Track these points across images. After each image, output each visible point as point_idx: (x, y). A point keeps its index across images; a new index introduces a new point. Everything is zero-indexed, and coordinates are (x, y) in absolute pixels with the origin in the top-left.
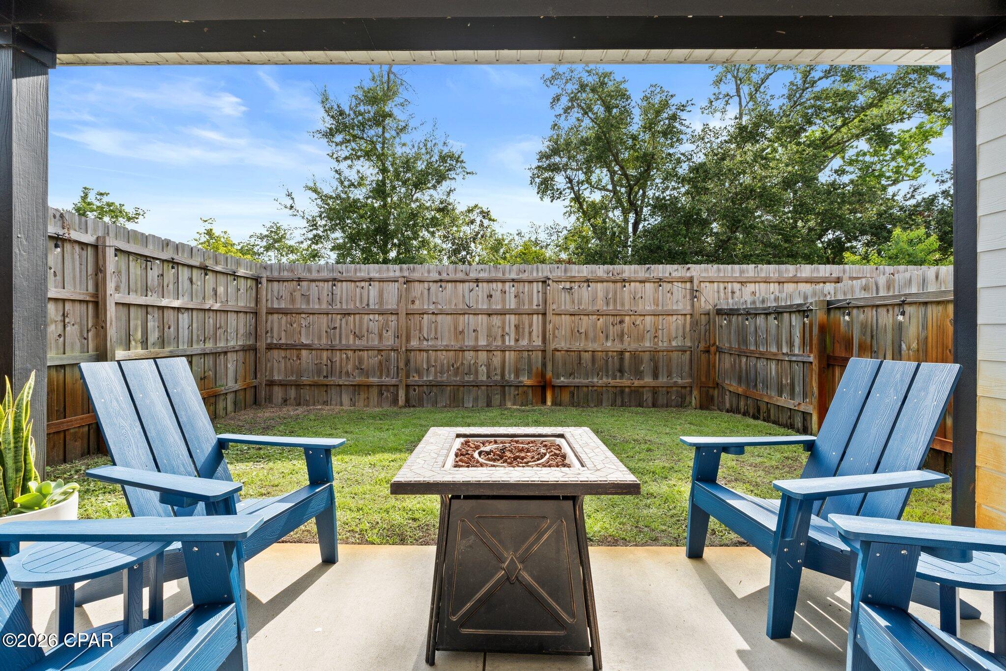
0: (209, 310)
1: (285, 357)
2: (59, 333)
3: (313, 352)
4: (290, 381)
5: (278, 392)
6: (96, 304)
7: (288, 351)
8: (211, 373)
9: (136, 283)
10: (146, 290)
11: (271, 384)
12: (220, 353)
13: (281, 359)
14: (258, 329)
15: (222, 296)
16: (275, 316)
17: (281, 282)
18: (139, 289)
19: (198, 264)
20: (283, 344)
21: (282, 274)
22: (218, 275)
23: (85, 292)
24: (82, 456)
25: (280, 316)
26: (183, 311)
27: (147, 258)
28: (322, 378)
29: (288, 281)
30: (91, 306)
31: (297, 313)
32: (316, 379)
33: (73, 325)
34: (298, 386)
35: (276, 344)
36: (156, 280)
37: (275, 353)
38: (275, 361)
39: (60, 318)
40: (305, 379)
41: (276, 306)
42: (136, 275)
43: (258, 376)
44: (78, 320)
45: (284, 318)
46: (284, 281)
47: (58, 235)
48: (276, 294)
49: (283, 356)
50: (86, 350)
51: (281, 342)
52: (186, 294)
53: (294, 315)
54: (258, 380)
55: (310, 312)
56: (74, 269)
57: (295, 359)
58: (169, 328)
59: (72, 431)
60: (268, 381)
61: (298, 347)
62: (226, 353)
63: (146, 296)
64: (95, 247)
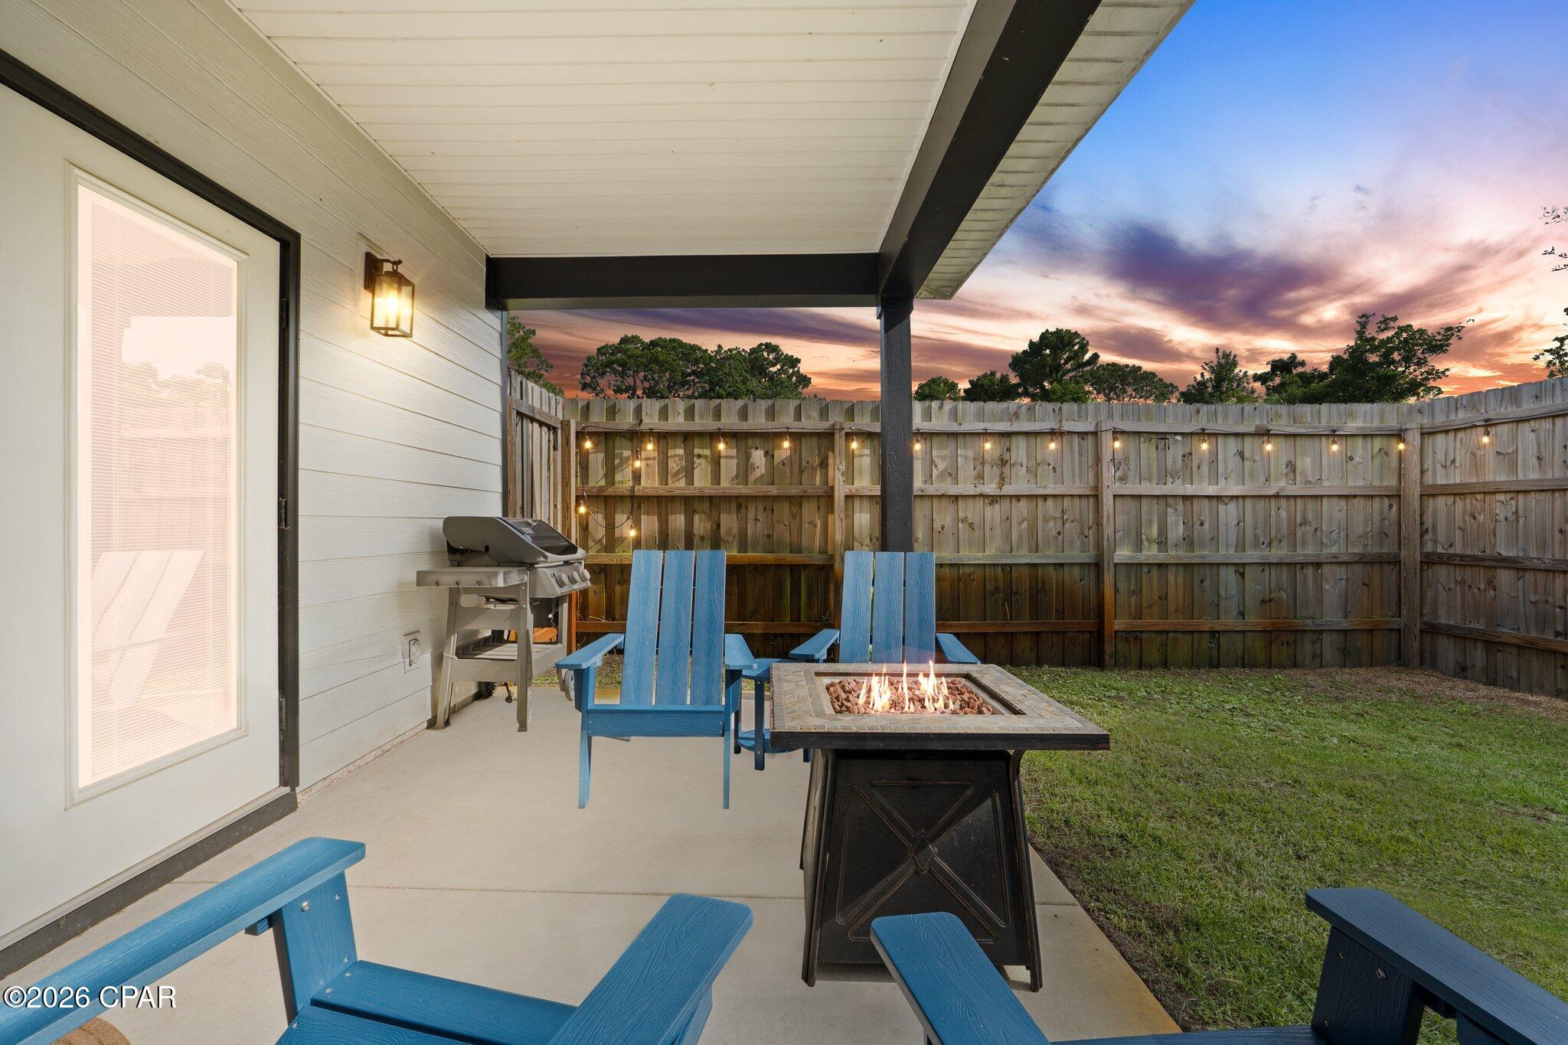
0: (1277, 496)
1: (1463, 582)
2: (1059, 530)
3: (1527, 575)
4: (1471, 630)
5: (1446, 648)
6: (1096, 497)
7: (1468, 570)
8: (1284, 595)
9: (1149, 469)
10: (1165, 475)
11: (1432, 630)
12: (1303, 565)
13: (1452, 586)
14: (1403, 526)
15: (1309, 473)
16: (1441, 501)
17: (1452, 434)
18: (1155, 476)
19: (1252, 429)
20: (1455, 555)
21: (1452, 417)
22: (1298, 441)
23: (1086, 485)
24: (1083, 665)
25: (1450, 500)
26: (1226, 500)
27: (1163, 436)
28: (1550, 636)
29: (1465, 428)
30: (1091, 500)
31: (1485, 493)
32: (1534, 634)
33: (1072, 522)
34: (1492, 644)
35: (1440, 555)
36: (1180, 462)
37: (1442, 573)
38: (1440, 588)
39: (1058, 515)
40: (1505, 632)
41: (1441, 481)
42: (1149, 459)
43: (1404, 612)
44: (1078, 517)
45: (1459, 503)
46: (1456, 430)
47: (1053, 430)
48: (1440, 456)
49: (1459, 578)
50: (1086, 549)
51: (1451, 551)
52: (1233, 476)
53: (1479, 497)
54: (1404, 620)
55: (1513, 488)
56: (1073, 461)
57: (1482, 586)
58: (1202, 524)
59: (1070, 634)
60: (1426, 624)
61: (1488, 563)
62: (1318, 565)
63: (1165, 484)
64: (1095, 433)
